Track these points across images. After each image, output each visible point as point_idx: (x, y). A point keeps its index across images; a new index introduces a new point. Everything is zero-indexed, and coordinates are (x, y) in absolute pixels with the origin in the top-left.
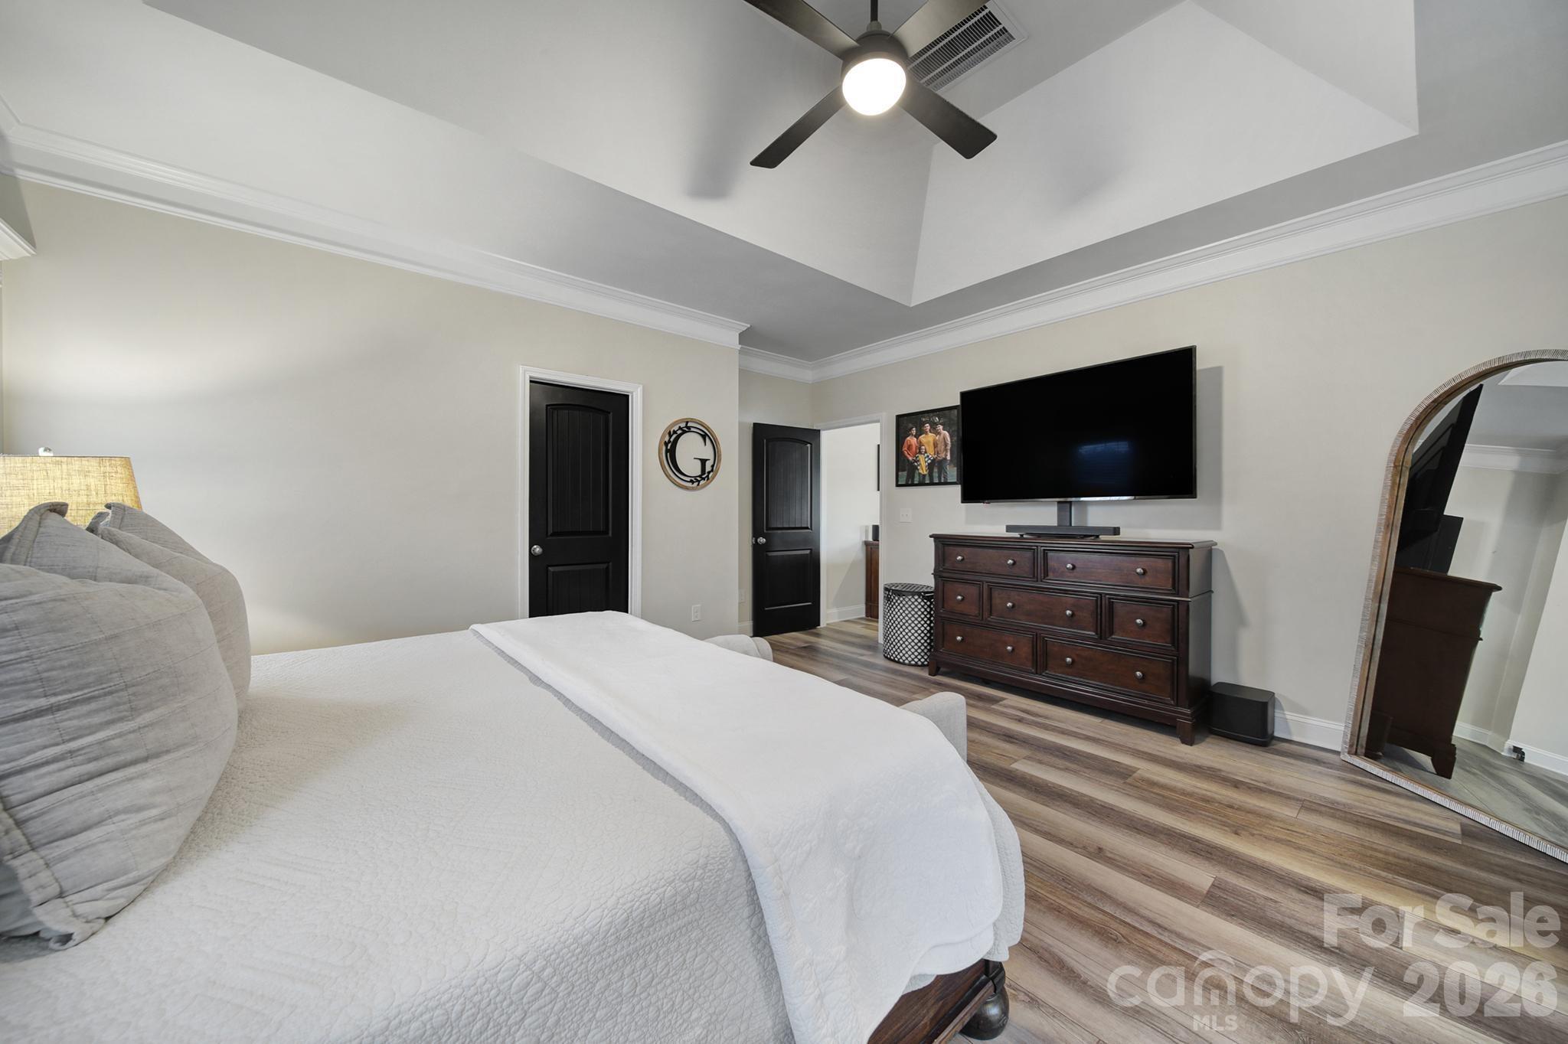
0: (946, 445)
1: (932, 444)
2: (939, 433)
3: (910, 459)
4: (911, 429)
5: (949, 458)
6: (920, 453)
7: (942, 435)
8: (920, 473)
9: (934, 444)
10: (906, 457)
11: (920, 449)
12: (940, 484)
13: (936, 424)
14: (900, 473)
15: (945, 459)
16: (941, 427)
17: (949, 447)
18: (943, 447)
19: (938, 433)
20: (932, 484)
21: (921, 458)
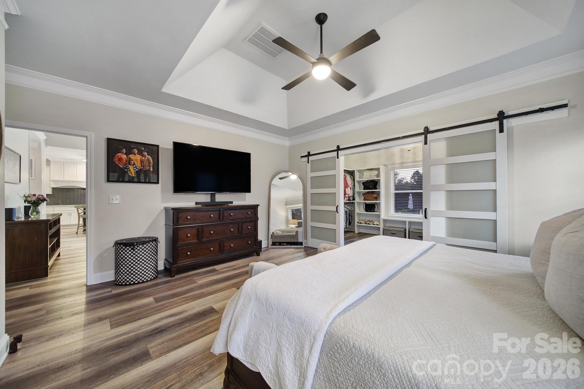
0: (150, 163)
1: (139, 161)
2: (145, 156)
3: (121, 166)
4: (122, 149)
5: (151, 169)
6: (130, 164)
7: (147, 158)
8: (129, 176)
9: (141, 161)
10: (117, 165)
11: (129, 162)
12: (145, 182)
13: (143, 151)
14: (111, 174)
15: (149, 170)
16: (146, 153)
17: (152, 164)
18: (147, 164)
19: (143, 156)
20: (139, 182)
21: (131, 168)
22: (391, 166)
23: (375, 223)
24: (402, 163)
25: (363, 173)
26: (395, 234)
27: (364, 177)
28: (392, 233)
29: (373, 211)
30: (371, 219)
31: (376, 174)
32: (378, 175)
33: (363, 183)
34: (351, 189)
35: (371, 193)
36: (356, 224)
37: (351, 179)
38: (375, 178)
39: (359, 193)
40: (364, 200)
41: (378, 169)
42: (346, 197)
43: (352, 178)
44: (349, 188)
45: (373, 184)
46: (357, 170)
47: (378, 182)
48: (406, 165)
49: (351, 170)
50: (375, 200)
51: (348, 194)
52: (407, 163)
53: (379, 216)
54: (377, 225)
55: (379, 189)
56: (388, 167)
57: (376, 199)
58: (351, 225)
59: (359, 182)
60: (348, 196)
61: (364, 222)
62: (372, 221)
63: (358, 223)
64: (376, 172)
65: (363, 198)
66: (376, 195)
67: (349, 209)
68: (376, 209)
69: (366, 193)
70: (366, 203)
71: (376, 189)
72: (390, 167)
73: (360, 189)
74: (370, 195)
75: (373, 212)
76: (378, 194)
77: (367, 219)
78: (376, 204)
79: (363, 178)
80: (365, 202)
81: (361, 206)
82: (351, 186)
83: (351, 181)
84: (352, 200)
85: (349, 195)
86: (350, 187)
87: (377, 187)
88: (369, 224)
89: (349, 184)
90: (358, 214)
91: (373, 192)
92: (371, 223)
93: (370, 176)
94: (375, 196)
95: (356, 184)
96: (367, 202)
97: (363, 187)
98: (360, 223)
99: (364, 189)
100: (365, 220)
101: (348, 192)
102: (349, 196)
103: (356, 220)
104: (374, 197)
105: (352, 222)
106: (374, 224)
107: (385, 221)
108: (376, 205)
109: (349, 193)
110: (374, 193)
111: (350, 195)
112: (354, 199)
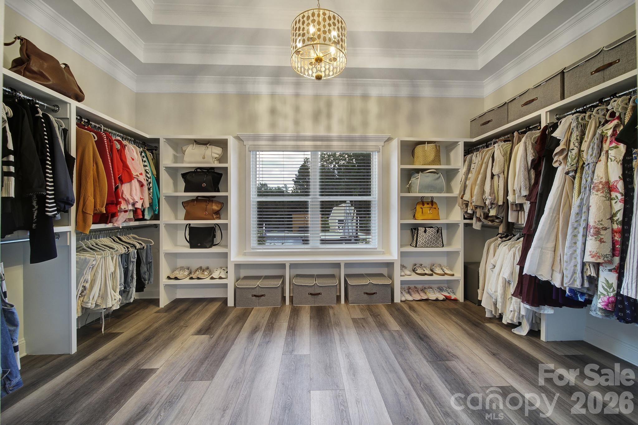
22: (251, 143)
23: (216, 275)
24: (274, 138)
25: (184, 148)
26: (262, 295)
27: (186, 158)
28: (255, 296)
29: (210, 244)
30: (203, 263)
31: (218, 156)
32: (224, 158)
33: (184, 175)
34: (142, 185)
35: (205, 201)
36: (163, 280)
37: (145, 159)
38: (216, 165)
39: (172, 200)
40: (186, 219)
41: (223, 144)
42: (126, 211)
43: (150, 158)
44: (135, 183)
45: (210, 177)
46: (166, 139)
47: (221, 175)
48: (280, 143)
49: (148, 136)
50: (215, 217)
51: (131, 201)
52: (283, 139)
53: (225, 256)
54: (220, 278)
55: (226, 191)
56: (245, 143)
57: (218, 214)
58: (145, 290)
59: (172, 171)
60: (130, 207)
61: (186, 273)
62: (208, 268)
63: (169, 278)
64: (217, 151)
65: (182, 212)
66: (218, 207)
67: (138, 246)
68: (217, 240)
69: (193, 201)
70: (191, 226)
71: (218, 191)
72: (249, 143)
73: (176, 191)
74: (203, 205)
75: (210, 247)
76: (224, 202)
77: (195, 263)
78: (217, 227)
79: (182, 162)
80: (190, 224)
81: (178, 232)
82: (142, 178)
83: (145, 166)
84: (150, 220)
85: (133, 205)
86: (140, 182)
87: (221, 186)
88: (198, 278)
89: (136, 171)
90: (167, 255)
91: (210, 199)
92: (206, 273)
93: (204, 158)
94: (215, 207)
95: (164, 175)
96: (195, 223)
97: (182, 184)
98: (176, 278)
99: (185, 192)
100: (188, 269)
101: (131, 195)
102: (136, 209)
103: (164, 270)
104: (213, 210)
105: (152, 279)
106: (212, 278)
107: (238, 266)
108: (217, 229)
109: (134, 199)
110: (212, 201)
111: (139, 206)
112: (156, 217)
